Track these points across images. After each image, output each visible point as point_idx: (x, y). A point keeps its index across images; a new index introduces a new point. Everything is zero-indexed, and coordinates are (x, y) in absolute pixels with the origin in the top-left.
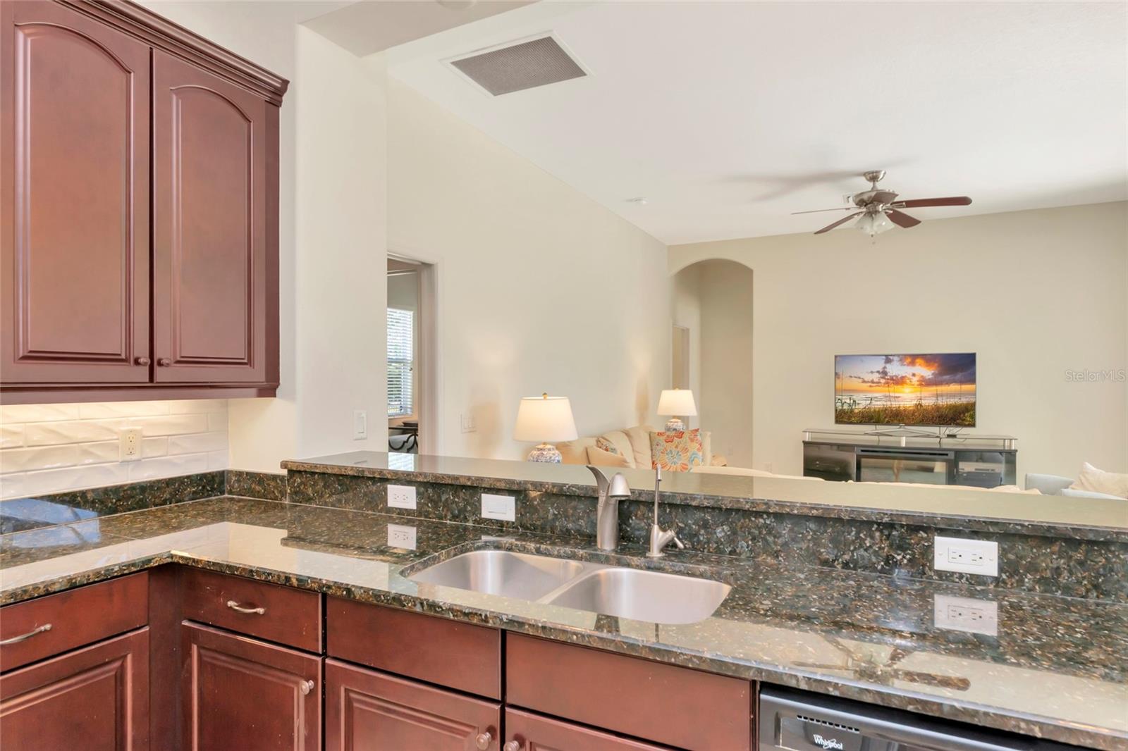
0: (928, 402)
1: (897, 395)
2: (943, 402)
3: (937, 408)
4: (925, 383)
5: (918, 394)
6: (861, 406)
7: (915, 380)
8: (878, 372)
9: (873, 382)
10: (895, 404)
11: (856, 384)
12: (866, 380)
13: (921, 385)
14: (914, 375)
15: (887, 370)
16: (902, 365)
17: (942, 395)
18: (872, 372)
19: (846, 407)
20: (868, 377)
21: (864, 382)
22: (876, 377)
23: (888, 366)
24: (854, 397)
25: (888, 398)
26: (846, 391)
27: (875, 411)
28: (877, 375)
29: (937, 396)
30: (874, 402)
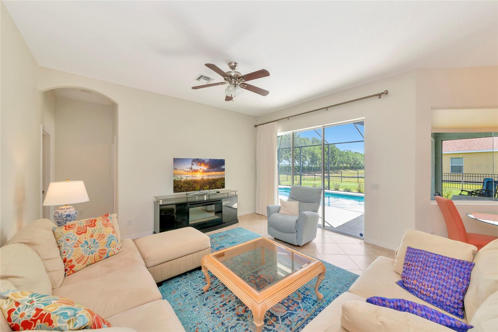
0: (205, 178)
1: (195, 175)
2: (210, 178)
3: (208, 180)
4: (204, 171)
5: (202, 175)
6: (184, 179)
7: (201, 171)
8: (189, 168)
9: (188, 171)
10: (195, 178)
11: (182, 172)
12: (185, 170)
13: (203, 172)
14: (201, 169)
15: (192, 167)
16: (197, 166)
17: (210, 176)
18: (187, 168)
19: (179, 179)
20: (186, 170)
21: (185, 171)
22: (189, 170)
23: (192, 166)
24: (182, 176)
25: (192, 176)
26: (179, 174)
27: (188, 181)
28: (189, 169)
29: (208, 176)
30: (188, 178)
